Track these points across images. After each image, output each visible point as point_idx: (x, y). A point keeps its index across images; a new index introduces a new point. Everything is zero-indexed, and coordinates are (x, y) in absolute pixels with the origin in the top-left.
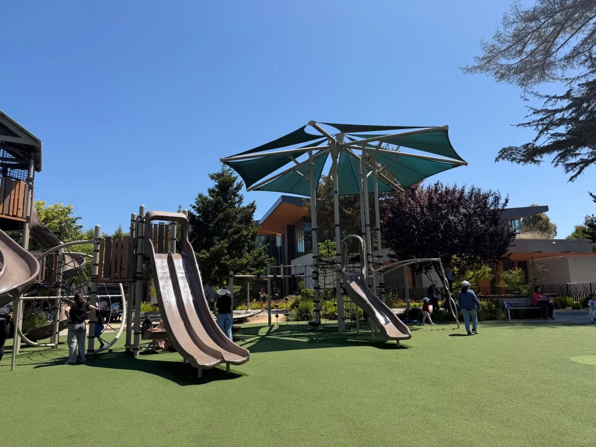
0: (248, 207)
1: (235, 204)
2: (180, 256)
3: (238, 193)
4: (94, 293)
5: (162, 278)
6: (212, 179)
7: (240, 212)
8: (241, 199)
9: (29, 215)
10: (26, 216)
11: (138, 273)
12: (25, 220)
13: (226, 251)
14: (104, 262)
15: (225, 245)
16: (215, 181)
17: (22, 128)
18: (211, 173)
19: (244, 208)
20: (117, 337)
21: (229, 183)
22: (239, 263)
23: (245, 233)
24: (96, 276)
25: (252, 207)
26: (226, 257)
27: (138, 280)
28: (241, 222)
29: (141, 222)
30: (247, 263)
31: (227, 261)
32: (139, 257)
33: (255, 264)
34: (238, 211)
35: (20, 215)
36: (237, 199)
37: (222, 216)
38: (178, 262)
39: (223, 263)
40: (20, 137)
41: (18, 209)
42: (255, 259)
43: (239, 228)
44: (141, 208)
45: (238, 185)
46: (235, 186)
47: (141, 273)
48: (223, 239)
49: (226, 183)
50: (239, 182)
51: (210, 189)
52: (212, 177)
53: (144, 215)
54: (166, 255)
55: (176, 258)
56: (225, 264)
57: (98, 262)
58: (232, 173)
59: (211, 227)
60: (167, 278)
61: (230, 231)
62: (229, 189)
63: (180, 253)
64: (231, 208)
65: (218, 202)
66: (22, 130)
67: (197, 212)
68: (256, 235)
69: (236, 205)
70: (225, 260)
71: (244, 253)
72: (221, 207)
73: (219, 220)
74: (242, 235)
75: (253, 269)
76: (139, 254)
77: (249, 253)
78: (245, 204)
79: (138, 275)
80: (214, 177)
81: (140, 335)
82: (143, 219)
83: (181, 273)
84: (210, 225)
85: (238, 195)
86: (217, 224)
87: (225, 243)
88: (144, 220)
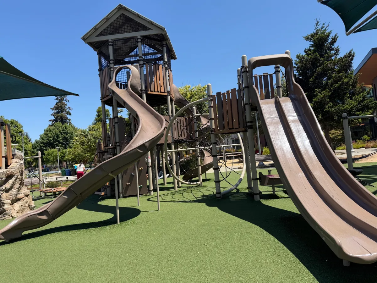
0: (345, 57)
1: (331, 56)
2: (288, 99)
3: (333, 47)
4: (214, 143)
5: (271, 123)
6: (307, 40)
7: (337, 63)
8: (337, 51)
9: (169, 90)
10: (167, 91)
11: (248, 122)
12: (166, 94)
13: (328, 100)
14: (217, 116)
15: (328, 94)
16: (310, 41)
17: (151, 22)
18: (306, 35)
19: (342, 59)
20: (242, 177)
21: (324, 39)
22: (343, 109)
23: (346, 80)
24: (213, 129)
25: (350, 56)
26: (329, 105)
27: (249, 128)
28: (340, 72)
29: (244, 72)
30: (352, 108)
31: (331, 108)
32: (247, 107)
33: (359, 108)
34: (336, 62)
35: (162, 90)
36: (333, 52)
37: (320, 70)
38: (288, 106)
39: (326, 110)
40: (151, 30)
41: (160, 86)
42: (359, 104)
43: (339, 77)
44: (243, 58)
45: (333, 39)
46: (330, 40)
47: (251, 122)
48: (324, 90)
49: (321, 39)
50: (334, 36)
51: (306, 49)
52: (307, 39)
53: (247, 64)
54: (273, 100)
55: (284, 101)
56: (329, 111)
57: (213, 117)
58: (325, 30)
59: (311, 81)
60: (276, 123)
61: (329, 82)
62: (324, 45)
63: (287, 96)
64: (328, 61)
65: (316, 59)
66: (152, 23)
67: (296, 71)
68: (356, 82)
69: (333, 58)
70: (329, 107)
71: (346, 99)
72: (318, 62)
73: (318, 74)
74: (343, 83)
75: (358, 113)
76: (247, 104)
77: (351, 99)
78: (341, 55)
79: (248, 124)
80: (308, 38)
81: (258, 181)
82: (246, 68)
83: (292, 116)
84: (310, 80)
85: (333, 49)
86: (316, 78)
87: (327, 93)
88: (247, 70)
